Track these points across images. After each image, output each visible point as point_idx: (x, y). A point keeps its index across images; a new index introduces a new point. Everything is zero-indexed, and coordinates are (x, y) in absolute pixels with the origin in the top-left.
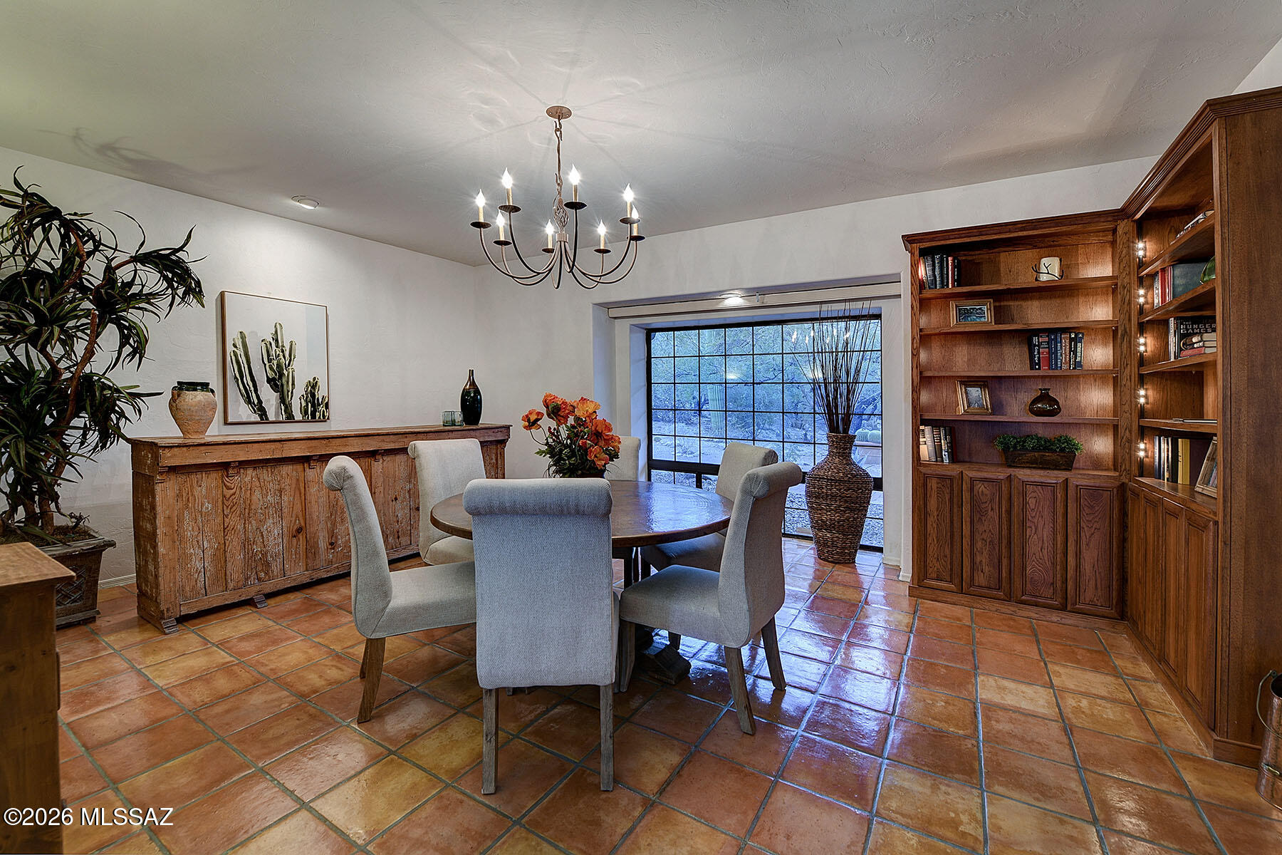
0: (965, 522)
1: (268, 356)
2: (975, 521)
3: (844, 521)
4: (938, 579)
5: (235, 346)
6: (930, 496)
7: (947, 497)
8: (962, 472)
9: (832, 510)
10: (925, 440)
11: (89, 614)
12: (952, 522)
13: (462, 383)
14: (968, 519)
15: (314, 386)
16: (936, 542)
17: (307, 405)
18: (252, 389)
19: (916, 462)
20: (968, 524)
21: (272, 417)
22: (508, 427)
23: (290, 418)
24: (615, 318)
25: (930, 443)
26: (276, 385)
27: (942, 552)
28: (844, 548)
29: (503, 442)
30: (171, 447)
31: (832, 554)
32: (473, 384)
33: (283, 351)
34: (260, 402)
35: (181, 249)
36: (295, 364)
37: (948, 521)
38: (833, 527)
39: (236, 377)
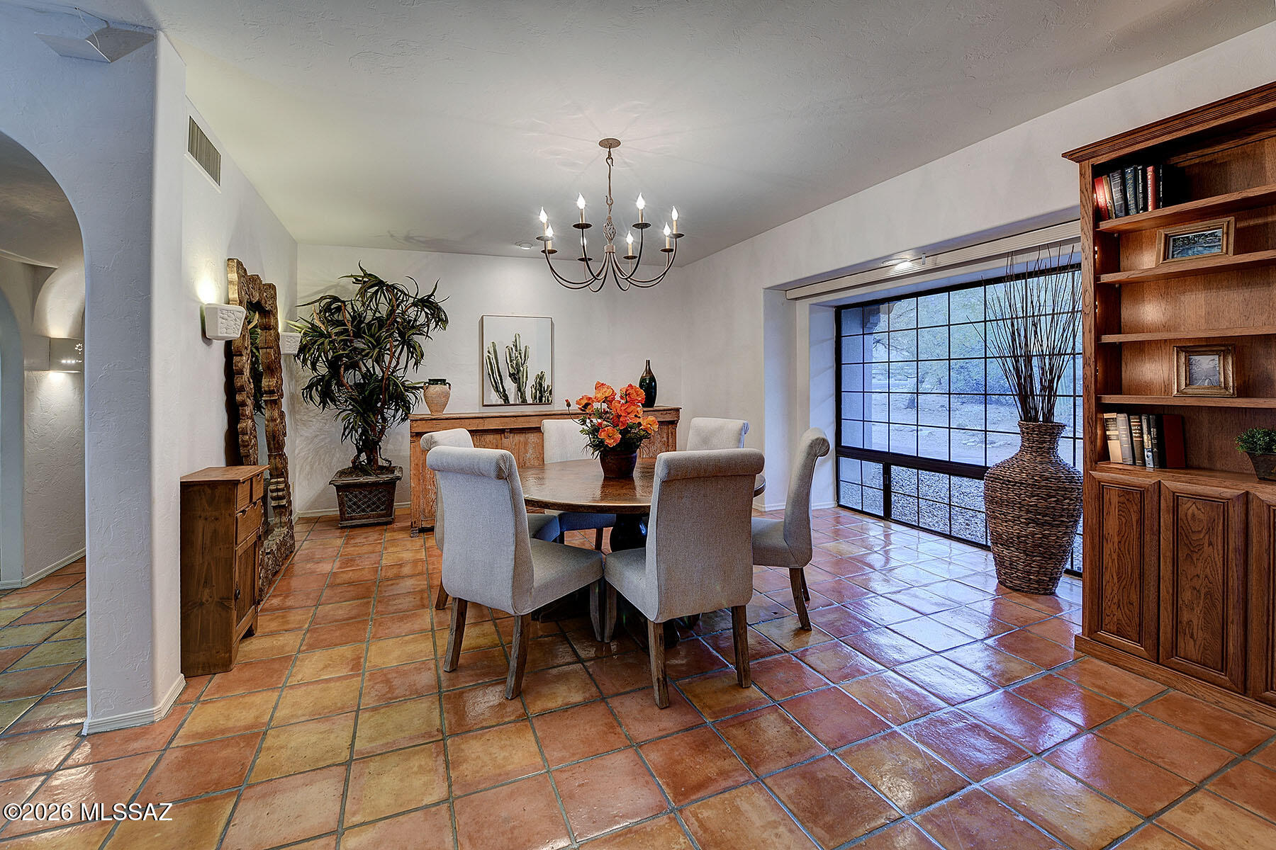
0: (1164, 557)
1: (510, 358)
2: (1181, 558)
3: (1026, 536)
4: (1119, 633)
5: (489, 352)
6: (1108, 513)
7: (1134, 518)
8: (1160, 481)
9: (1010, 520)
10: (1117, 433)
11: (389, 519)
12: (1142, 555)
13: (641, 372)
14: (1169, 554)
15: (541, 378)
16: (1116, 580)
17: (536, 392)
18: (499, 381)
19: (1088, 463)
20: (1169, 560)
21: (512, 402)
22: (677, 410)
23: (524, 402)
24: (796, 299)
25: (1125, 437)
26: (515, 379)
27: (1125, 598)
28: (1029, 573)
29: (673, 423)
30: (417, 420)
31: (1011, 578)
32: (649, 371)
33: (520, 354)
34: (504, 390)
35: (432, 295)
36: (528, 363)
37: (1136, 551)
38: (1011, 543)
39: (489, 374)
